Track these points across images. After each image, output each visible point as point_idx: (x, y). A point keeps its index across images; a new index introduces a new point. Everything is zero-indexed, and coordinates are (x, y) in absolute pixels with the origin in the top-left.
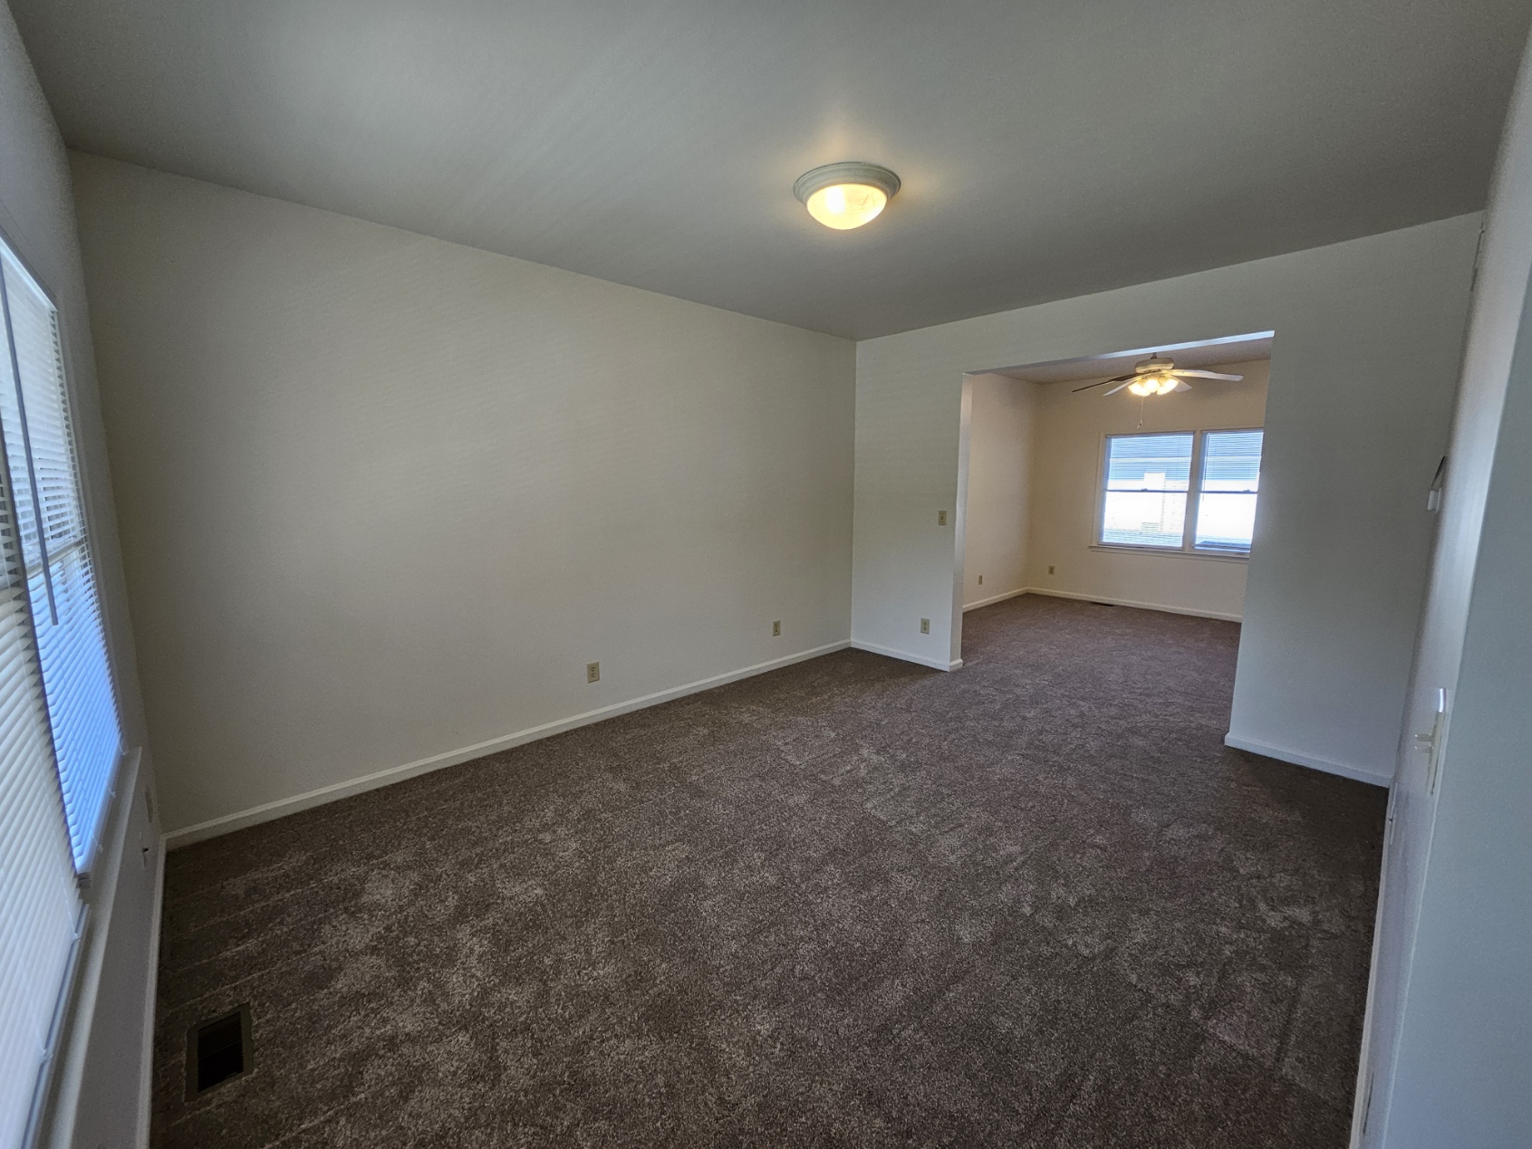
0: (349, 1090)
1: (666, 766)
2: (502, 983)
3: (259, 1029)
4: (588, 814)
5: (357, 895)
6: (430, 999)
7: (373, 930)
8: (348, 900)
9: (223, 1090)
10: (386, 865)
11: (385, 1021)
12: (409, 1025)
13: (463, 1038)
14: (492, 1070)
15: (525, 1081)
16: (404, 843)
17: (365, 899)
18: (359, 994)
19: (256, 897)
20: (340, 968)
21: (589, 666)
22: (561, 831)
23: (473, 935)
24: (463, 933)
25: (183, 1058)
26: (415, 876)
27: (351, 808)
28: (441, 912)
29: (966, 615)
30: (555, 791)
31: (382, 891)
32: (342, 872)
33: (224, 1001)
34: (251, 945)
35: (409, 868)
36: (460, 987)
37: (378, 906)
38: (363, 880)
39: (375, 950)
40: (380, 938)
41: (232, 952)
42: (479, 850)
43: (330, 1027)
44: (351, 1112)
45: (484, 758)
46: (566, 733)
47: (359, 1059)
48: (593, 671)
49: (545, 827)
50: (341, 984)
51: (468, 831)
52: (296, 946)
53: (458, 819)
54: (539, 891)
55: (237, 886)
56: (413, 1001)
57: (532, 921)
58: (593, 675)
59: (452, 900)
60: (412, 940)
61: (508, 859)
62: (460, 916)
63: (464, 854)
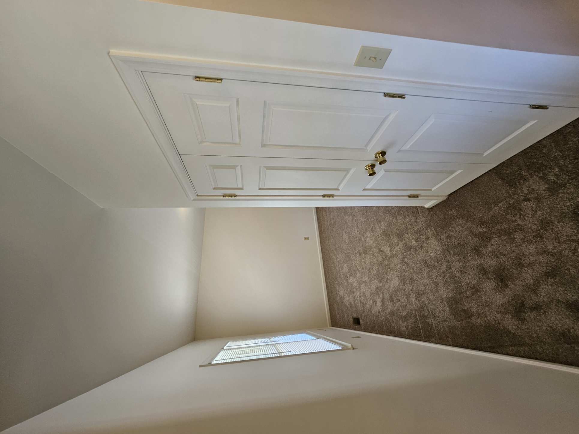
2: (356, 277)
3: (355, 316)
4: (336, 249)
5: (342, 297)
6: (356, 289)
7: (347, 296)
8: (342, 298)
10: (338, 291)
11: (357, 297)
12: (358, 294)
13: (361, 286)
14: (365, 282)
15: (367, 278)
16: (335, 287)
17: (342, 296)
18: (354, 300)
19: (340, 313)
20: (350, 302)
22: (338, 256)
23: (350, 279)
24: (349, 281)
26: (340, 286)
28: (346, 284)
30: (331, 254)
31: (341, 293)
32: (338, 298)
33: (351, 320)
34: (346, 315)
35: (339, 287)
36: (356, 284)
37: (343, 294)
38: (340, 295)
39: (349, 296)
40: (348, 295)
41: (346, 318)
42: (338, 273)
43: (357, 306)
44: (366, 304)
45: (324, 266)
46: (321, 246)
47: (361, 302)
49: (337, 259)
50: (352, 303)
52: (347, 308)
53: (333, 275)
54: (346, 265)
55: (338, 316)
56: (356, 292)
57: (349, 268)
59: (345, 281)
60: (349, 290)
62: (347, 281)
63: (338, 276)
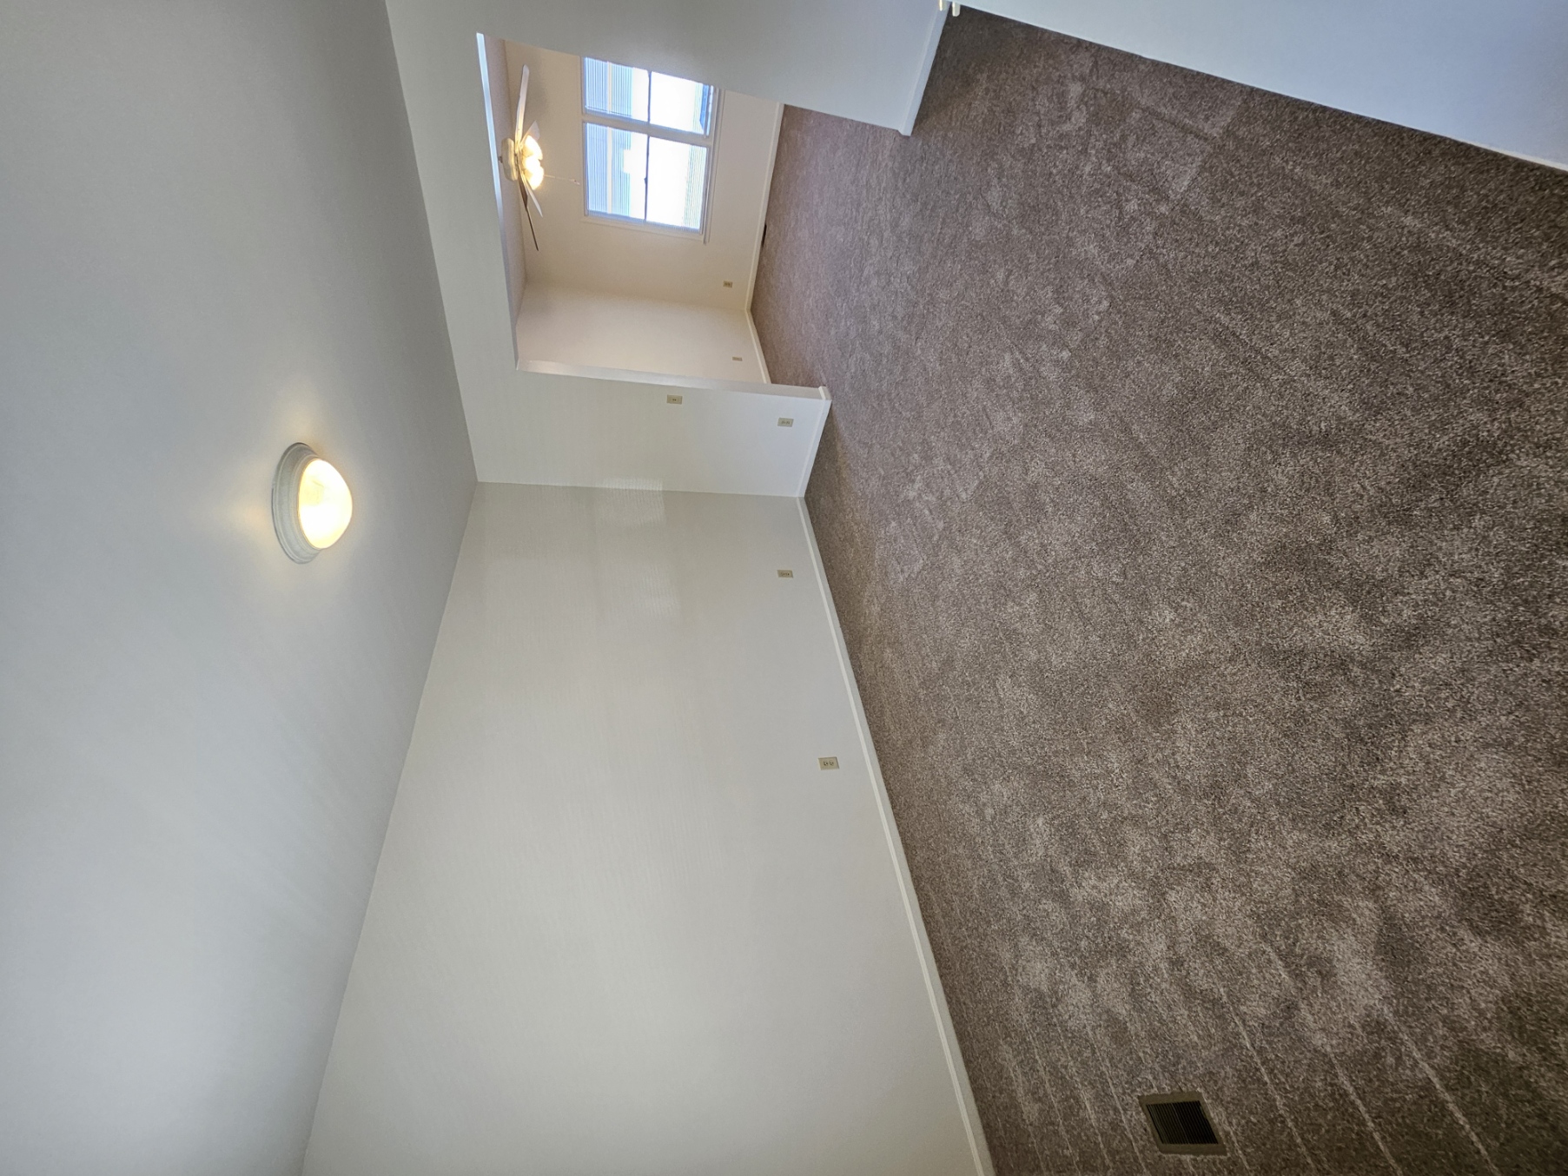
0: (1216, 1002)
1: (922, 692)
2: (1124, 860)
3: (1163, 1087)
4: (967, 770)
5: (1041, 996)
6: (1137, 927)
7: (1074, 980)
8: (1045, 1003)
9: (1216, 1121)
10: (1013, 967)
11: (1156, 969)
12: (1159, 947)
13: (1172, 897)
14: (1202, 868)
15: (1211, 840)
16: (993, 951)
17: (1044, 988)
18: (1132, 993)
19: (1041, 1093)
20: (1108, 1011)
21: (822, 768)
22: (984, 798)
23: (1080, 886)
24: (1078, 895)
25: (1187, 1158)
26: (1024, 940)
27: (958, 1001)
28: (1058, 916)
29: (774, 381)
30: (945, 803)
31: (1038, 972)
32: (1019, 1010)
33: (1136, 1120)
34: (1086, 1096)
35: (1016, 945)
36: (1128, 899)
37: (1051, 975)
38: (1026, 990)
39: (1092, 979)
40: (1081, 974)
41: (1091, 1113)
42: (1000, 878)
43: (1161, 1021)
44: (1236, 1000)
45: (911, 871)
46: (888, 790)
47: (1189, 993)
48: (828, 763)
49: (980, 813)
50: (1122, 1010)
51: (983, 887)
52: (1087, 1053)
53: (970, 898)
54: (1040, 821)
55: (1031, 1111)
56: (1138, 943)
57: (1068, 831)
58: (832, 764)
59: (1048, 905)
60: (1083, 943)
61: (1009, 850)
62: (1063, 898)
63: (1004, 892)
